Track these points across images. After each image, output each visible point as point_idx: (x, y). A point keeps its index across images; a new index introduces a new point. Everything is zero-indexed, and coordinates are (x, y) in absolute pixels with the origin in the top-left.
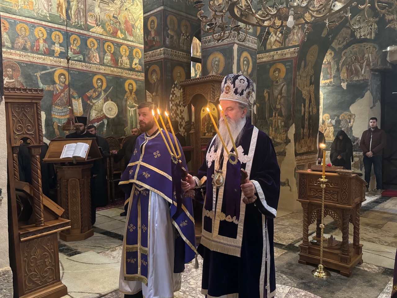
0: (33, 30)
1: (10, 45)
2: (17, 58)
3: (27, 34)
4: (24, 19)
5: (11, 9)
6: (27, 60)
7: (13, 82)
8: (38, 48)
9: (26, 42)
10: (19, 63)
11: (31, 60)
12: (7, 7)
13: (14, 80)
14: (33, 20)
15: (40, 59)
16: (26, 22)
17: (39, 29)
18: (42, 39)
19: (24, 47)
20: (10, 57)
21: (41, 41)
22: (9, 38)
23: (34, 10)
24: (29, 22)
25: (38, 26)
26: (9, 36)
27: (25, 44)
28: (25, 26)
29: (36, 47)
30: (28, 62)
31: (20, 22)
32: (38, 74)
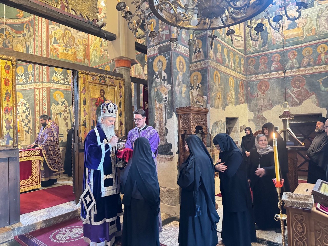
0: (315, 49)
1: (298, 66)
2: (303, 73)
3: (311, 53)
4: (308, 44)
5: (298, 41)
6: (311, 72)
7: (300, 90)
8: (320, 61)
9: (310, 59)
10: (304, 76)
11: (314, 71)
12: (295, 41)
13: (300, 89)
14: (315, 42)
15: (322, 68)
16: (309, 46)
17: (321, 46)
18: (323, 53)
19: (308, 63)
20: (298, 73)
21: (323, 55)
22: (297, 61)
23: (316, 34)
24: (312, 44)
25: (320, 44)
26: (297, 60)
27: (309, 62)
28: (309, 48)
29: (319, 61)
30: (311, 73)
31: (305, 47)
32: (320, 81)
